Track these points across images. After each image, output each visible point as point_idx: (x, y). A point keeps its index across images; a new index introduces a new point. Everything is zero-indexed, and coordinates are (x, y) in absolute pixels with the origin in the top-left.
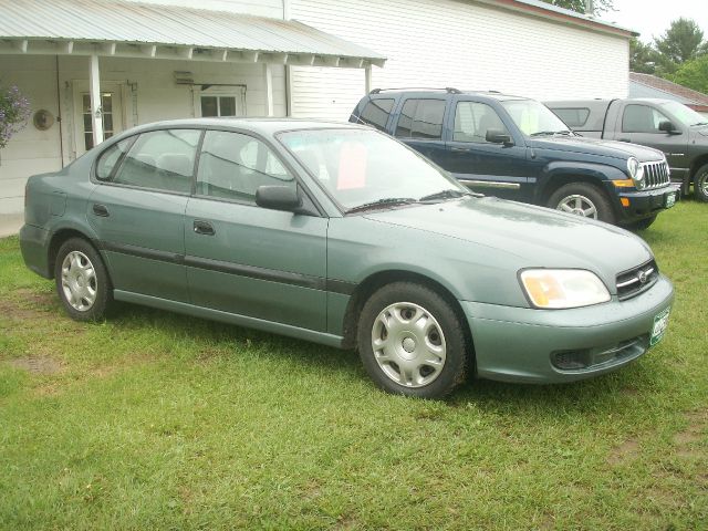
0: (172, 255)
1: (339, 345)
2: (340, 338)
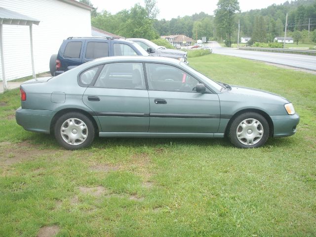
0: (143, 114)
1: (223, 137)
2: (223, 134)
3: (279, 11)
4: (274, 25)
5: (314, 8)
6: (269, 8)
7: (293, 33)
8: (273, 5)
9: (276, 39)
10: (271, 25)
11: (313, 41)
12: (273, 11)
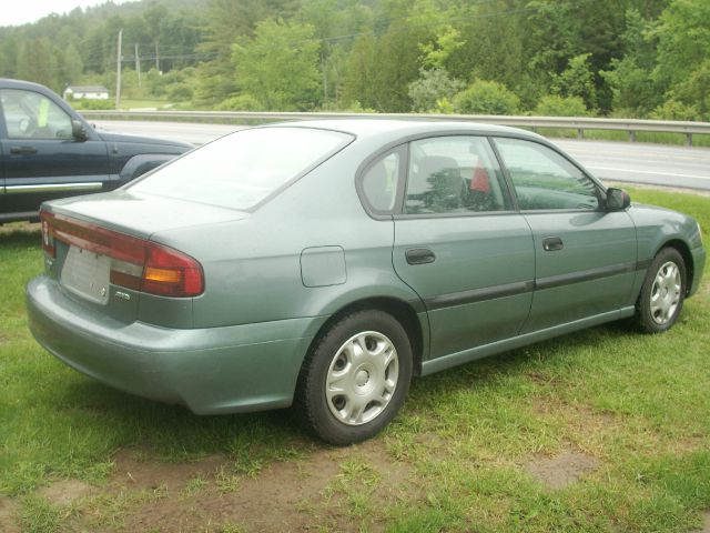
2: (633, 307)
3: (66, 29)
4: (61, 62)
5: (145, 21)
6: (43, 21)
7: (103, 78)
8: (51, 16)
9: (69, 91)
10: (53, 59)
11: (153, 92)
12: (51, 27)
